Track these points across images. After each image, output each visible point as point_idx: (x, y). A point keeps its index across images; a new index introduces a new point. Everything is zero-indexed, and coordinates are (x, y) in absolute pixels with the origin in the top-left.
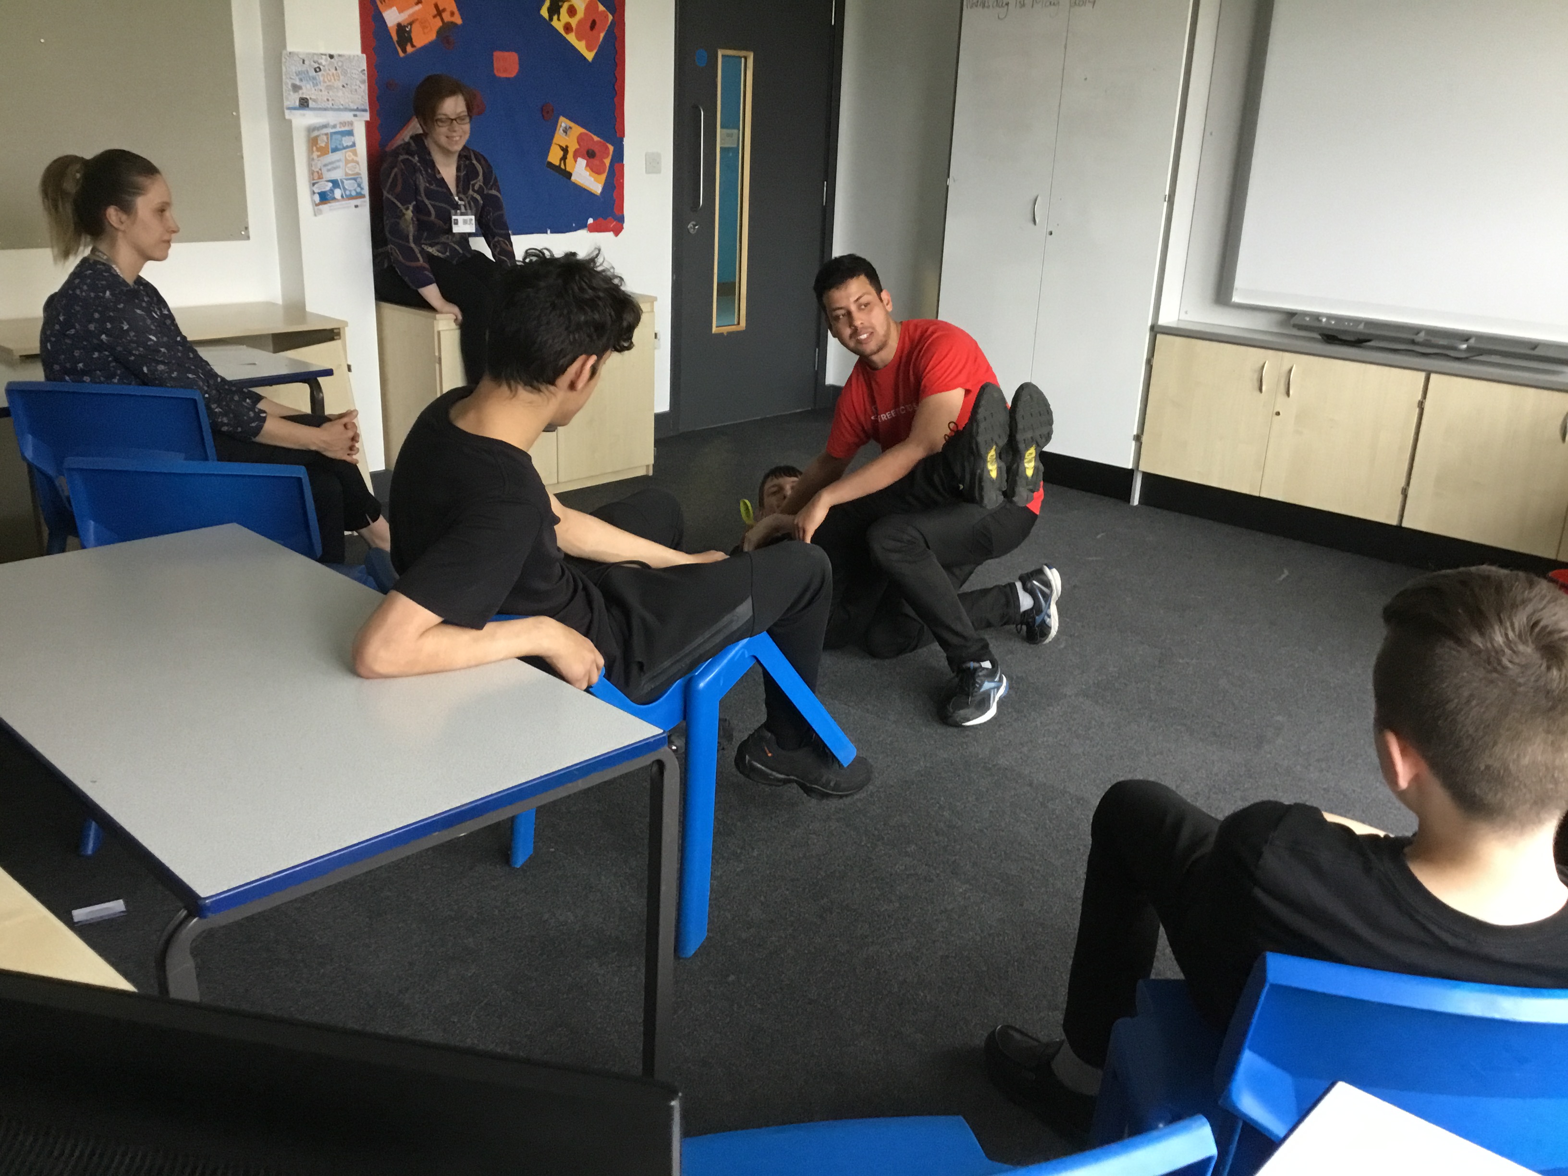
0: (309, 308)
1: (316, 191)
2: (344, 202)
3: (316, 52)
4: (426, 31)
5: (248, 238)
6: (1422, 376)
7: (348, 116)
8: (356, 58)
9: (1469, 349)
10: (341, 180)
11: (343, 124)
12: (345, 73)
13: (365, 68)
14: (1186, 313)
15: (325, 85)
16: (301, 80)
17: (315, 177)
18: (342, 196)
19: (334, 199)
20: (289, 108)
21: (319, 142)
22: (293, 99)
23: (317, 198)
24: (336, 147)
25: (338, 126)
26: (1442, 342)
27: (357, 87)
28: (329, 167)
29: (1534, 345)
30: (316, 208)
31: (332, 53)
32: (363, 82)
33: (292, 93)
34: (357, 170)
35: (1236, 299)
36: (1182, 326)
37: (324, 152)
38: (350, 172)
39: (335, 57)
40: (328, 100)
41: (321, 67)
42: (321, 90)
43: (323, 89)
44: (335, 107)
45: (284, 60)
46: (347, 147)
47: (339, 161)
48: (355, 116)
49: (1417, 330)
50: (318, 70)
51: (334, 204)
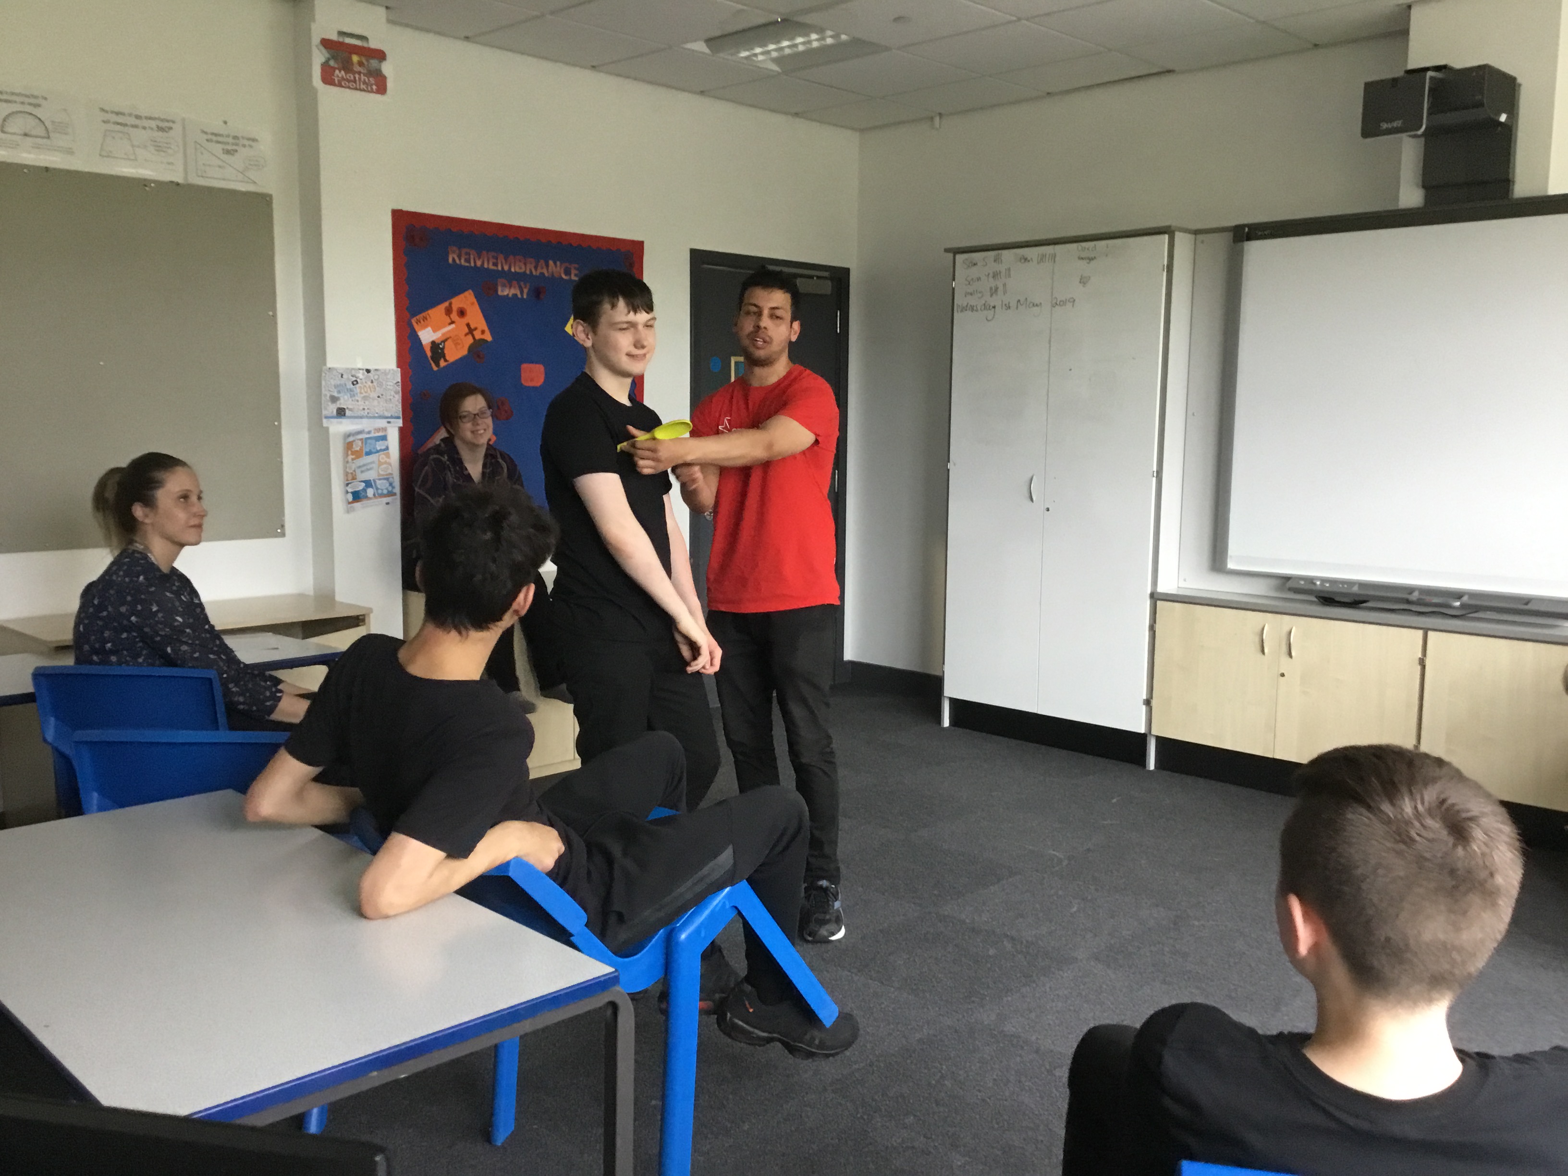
0: (339, 598)
1: (350, 490)
2: (376, 500)
3: (354, 367)
4: (459, 347)
5: (283, 535)
6: (1420, 633)
7: (382, 423)
8: (392, 372)
9: (1463, 606)
10: (374, 481)
11: (378, 430)
12: (380, 385)
13: (400, 380)
14: (1185, 580)
15: (362, 395)
16: (339, 392)
17: (349, 478)
18: (374, 495)
19: (367, 497)
20: (326, 417)
21: (354, 446)
22: (332, 409)
23: (350, 497)
24: (370, 450)
25: (373, 432)
26: (1435, 600)
27: (392, 397)
28: (363, 469)
29: (1527, 600)
30: (349, 505)
31: (368, 368)
32: (396, 393)
33: (330, 404)
34: (389, 471)
35: (1231, 565)
36: (1181, 592)
37: (358, 455)
38: (382, 473)
39: (372, 372)
40: (364, 409)
41: (358, 380)
42: (358, 401)
43: (359, 399)
44: (370, 415)
45: (323, 374)
46: (381, 450)
47: (373, 462)
48: (389, 422)
49: (1410, 590)
50: (355, 383)
51: (365, 502)
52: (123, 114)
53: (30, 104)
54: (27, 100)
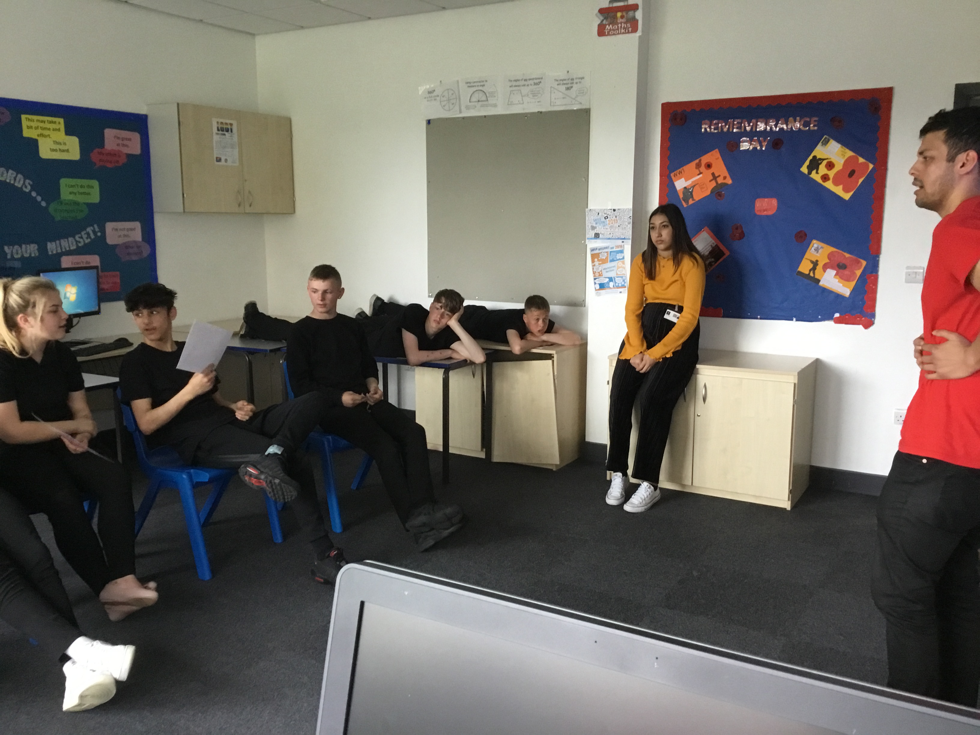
1: (598, 282)
2: (614, 290)
3: (605, 208)
4: (703, 190)
7: (619, 242)
8: (627, 210)
10: (614, 277)
12: (620, 219)
13: (631, 215)
15: (610, 225)
16: (596, 224)
17: (598, 276)
18: (614, 286)
19: (609, 287)
20: (588, 239)
21: (600, 256)
22: (592, 234)
23: (599, 286)
24: (613, 259)
25: (615, 248)
28: (607, 270)
30: (597, 292)
31: (615, 208)
32: (629, 223)
33: (590, 230)
34: (623, 272)
37: (604, 261)
38: (620, 273)
39: (617, 210)
40: (610, 234)
41: (608, 216)
42: (607, 229)
44: (613, 237)
45: (586, 214)
46: (619, 259)
47: (614, 267)
48: (623, 242)
50: (606, 218)
51: (608, 290)
52: (519, 80)
53: (481, 86)
54: (479, 84)
